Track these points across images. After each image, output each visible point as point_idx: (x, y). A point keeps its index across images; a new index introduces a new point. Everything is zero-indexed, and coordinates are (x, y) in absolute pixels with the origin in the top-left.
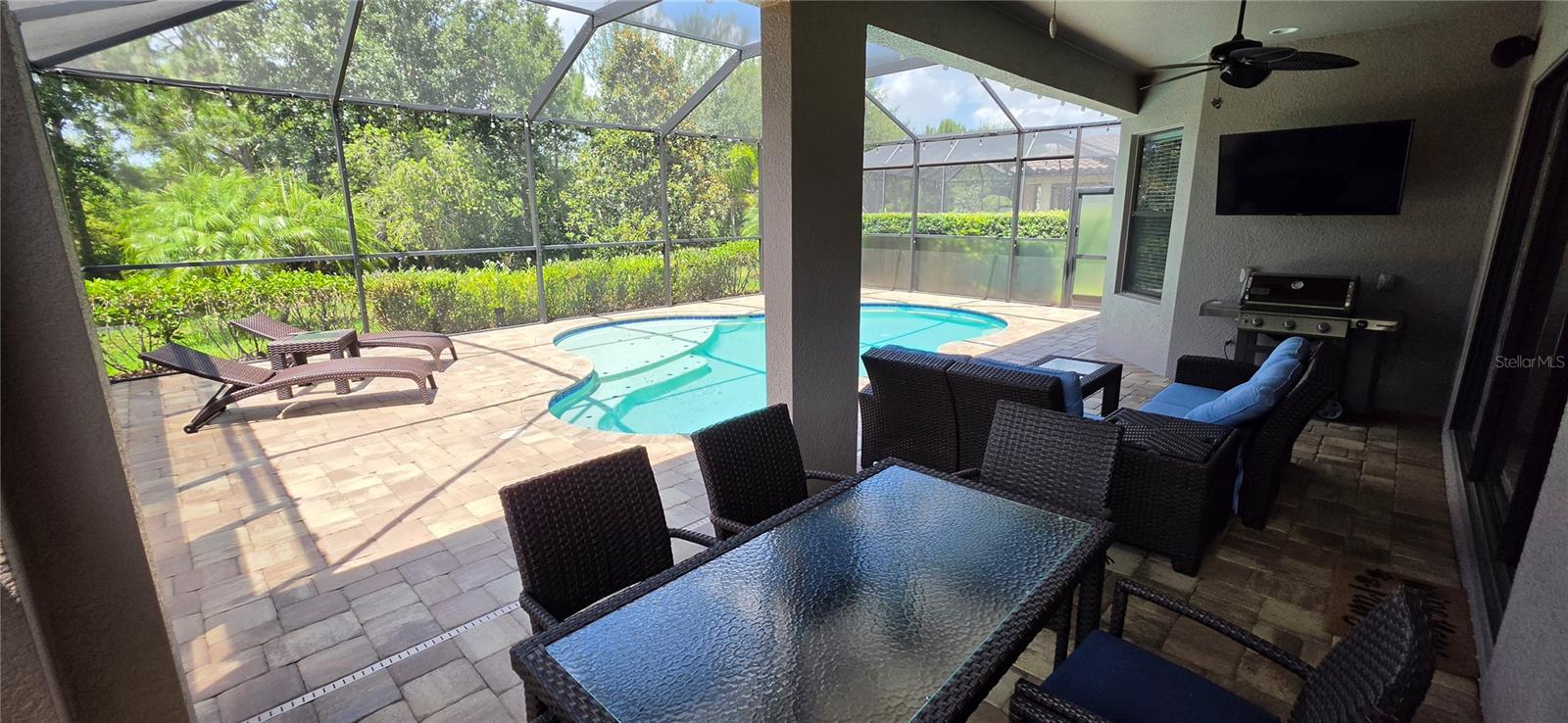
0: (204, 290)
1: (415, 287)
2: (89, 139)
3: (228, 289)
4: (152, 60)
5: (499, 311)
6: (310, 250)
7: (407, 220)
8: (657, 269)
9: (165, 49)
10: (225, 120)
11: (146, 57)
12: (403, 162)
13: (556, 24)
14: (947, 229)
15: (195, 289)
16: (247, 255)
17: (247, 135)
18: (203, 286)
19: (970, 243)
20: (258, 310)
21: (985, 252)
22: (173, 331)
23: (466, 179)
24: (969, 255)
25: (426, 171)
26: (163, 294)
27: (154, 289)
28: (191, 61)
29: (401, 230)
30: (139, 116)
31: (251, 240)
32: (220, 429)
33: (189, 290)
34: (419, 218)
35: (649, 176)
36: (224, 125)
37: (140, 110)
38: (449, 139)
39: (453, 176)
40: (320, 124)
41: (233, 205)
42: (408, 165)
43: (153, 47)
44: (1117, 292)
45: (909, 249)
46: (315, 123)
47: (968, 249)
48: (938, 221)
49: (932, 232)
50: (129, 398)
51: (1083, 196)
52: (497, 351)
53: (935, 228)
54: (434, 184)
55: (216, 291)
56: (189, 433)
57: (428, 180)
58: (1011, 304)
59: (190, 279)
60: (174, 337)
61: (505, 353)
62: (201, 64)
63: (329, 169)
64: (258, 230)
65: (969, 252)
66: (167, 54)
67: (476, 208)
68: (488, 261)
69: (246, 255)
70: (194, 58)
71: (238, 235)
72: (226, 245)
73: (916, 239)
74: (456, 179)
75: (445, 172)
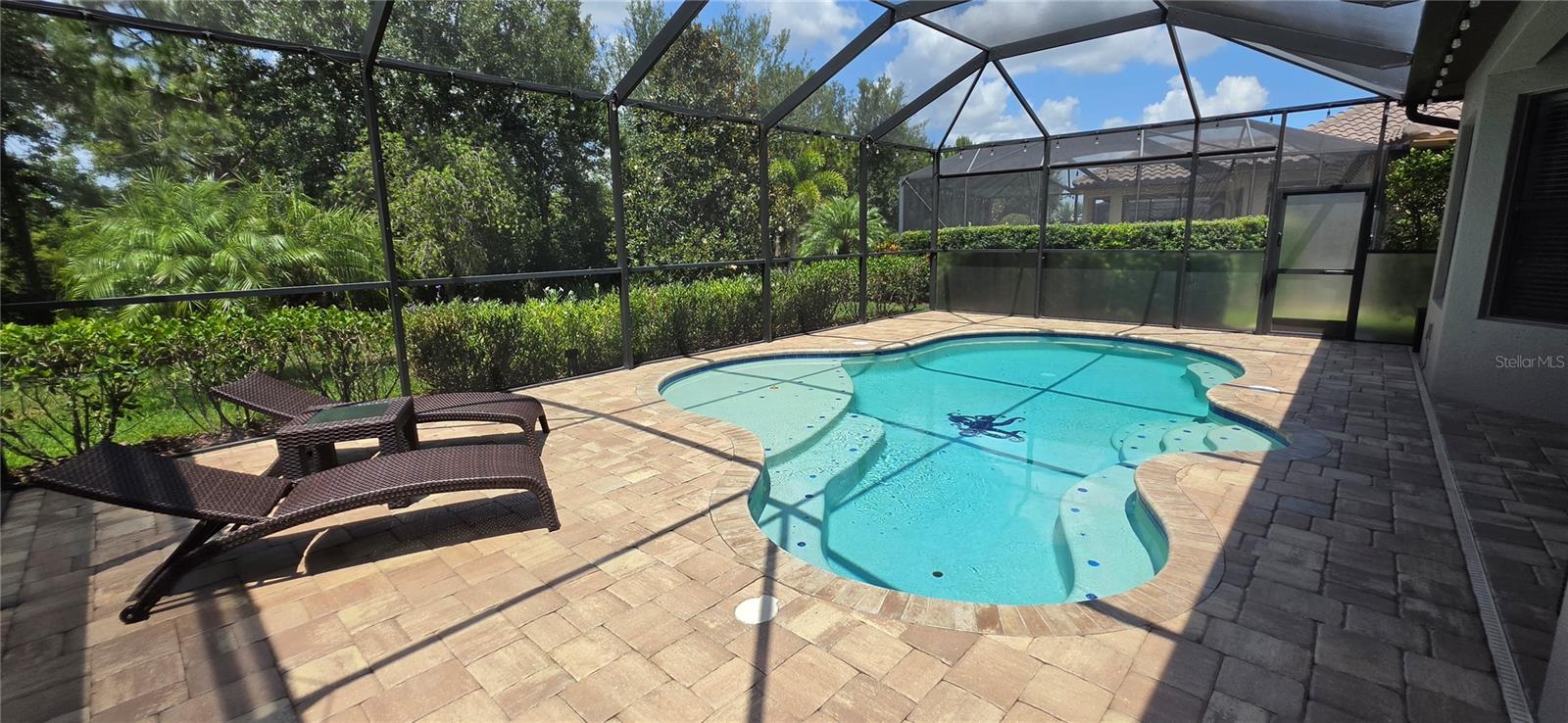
0: (170, 336)
1: (467, 323)
2: (34, 148)
3: (207, 334)
4: (118, 60)
5: (572, 354)
6: (314, 277)
7: (428, 241)
8: (751, 295)
9: (133, 45)
10: (204, 125)
11: (111, 56)
12: (422, 171)
13: (587, 21)
14: (1080, 242)
15: (156, 335)
16: (231, 286)
17: (230, 144)
18: (169, 331)
19: (1110, 258)
20: (251, 363)
21: (1131, 268)
22: (123, 398)
23: (496, 191)
24: (1109, 273)
25: (449, 182)
26: (108, 344)
27: (93, 337)
28: (163, 58)
29: (421, 254)
30: (97, 120)
31: (234, 265)
32: (190, 609)
33: (149, 338)
34: (440, 239)
35: (714, 187)
36: (203, 133)
37: (99, 114)
38: (477, 144)
39: (482, 189)
40: (318, 129)
41: (215, 218)
42: (427, 176)
43: (117, 44)
44: (1482, 315)
45: (1036, 266)
46: (312, 129)
47: (1107, 265)
48: (1067, 233)
49: (1059, 246)
50: (38, 525)
51: (1289, 197)
52: (598, 415)
53: (1062, 242)
54: (459, 197)
55: (189, 339)
56: (128, 622)
57: (452, 193)
58: (1181, 331)
59: (149, 322)
60: (126, 406)
61: (608, 417)
62: (176, 62)
63: (331, 183)
64: (246, 253)
65: (1110, 269)
66: (136, 51)
67: (507, 227)
68: (547, 289)
69: (228, 285)
70: (168, 55)
71: (217, 258)
72: (196, 273)
73: (1044, 254)
74: (485, 192)
75: (472, 183)
